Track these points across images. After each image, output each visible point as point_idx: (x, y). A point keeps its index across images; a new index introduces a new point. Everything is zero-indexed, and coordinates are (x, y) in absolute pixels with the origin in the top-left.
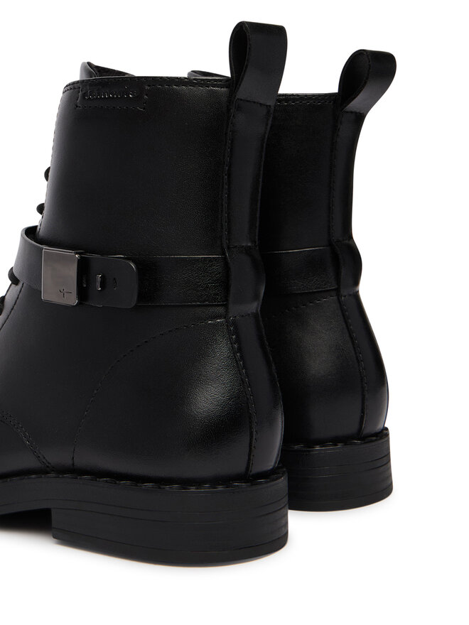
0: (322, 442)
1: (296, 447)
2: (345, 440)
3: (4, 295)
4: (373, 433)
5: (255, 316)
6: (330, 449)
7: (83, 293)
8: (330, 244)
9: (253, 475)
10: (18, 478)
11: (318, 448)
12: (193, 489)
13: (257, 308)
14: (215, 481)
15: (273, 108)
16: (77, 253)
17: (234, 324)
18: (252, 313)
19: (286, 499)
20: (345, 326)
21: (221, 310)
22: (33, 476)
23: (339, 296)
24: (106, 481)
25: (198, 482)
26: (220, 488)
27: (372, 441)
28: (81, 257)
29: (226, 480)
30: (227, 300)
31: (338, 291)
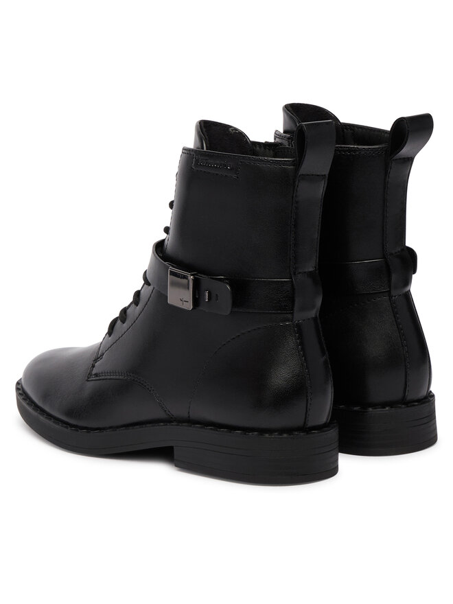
0: (374, 406)
1: (355, 409)
2: (391, 404)
3: (140, 289)
4: (415, 399)
5: (315, 319)
6: (379, 411)
7: (196, 301)
8: (384, 257)
9: (308, 428)
10: (151, 425)
11: (370, 409)
12: (267, 435)
13: (316, 314)
14: (282, 431)
15: (327, 176)
16: (192, 275)
17: (298, 326)
18: (312, 318)
19: (336, 444)
20: (394, 319)
21: (289, 316)
22: (162, 424)
23: (390, 297)
24: (211, 429)
25: (270, 431)
26: (285, 435)
27: (414, 405)
28: (195, 278)
29: (289, 431)
30: (293, 310)
31: (389, 292)
